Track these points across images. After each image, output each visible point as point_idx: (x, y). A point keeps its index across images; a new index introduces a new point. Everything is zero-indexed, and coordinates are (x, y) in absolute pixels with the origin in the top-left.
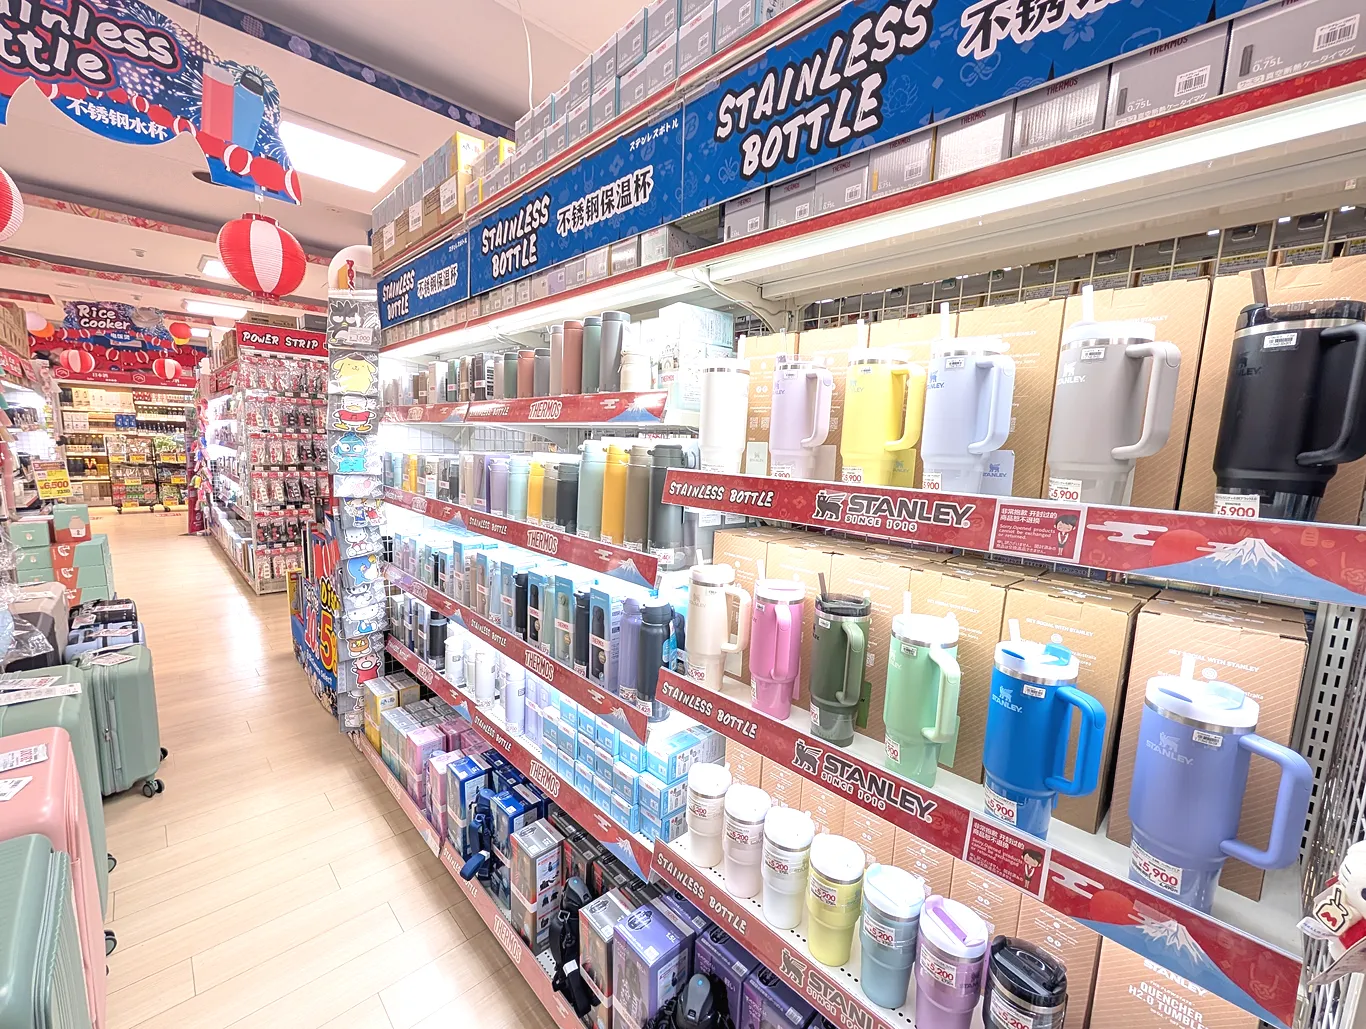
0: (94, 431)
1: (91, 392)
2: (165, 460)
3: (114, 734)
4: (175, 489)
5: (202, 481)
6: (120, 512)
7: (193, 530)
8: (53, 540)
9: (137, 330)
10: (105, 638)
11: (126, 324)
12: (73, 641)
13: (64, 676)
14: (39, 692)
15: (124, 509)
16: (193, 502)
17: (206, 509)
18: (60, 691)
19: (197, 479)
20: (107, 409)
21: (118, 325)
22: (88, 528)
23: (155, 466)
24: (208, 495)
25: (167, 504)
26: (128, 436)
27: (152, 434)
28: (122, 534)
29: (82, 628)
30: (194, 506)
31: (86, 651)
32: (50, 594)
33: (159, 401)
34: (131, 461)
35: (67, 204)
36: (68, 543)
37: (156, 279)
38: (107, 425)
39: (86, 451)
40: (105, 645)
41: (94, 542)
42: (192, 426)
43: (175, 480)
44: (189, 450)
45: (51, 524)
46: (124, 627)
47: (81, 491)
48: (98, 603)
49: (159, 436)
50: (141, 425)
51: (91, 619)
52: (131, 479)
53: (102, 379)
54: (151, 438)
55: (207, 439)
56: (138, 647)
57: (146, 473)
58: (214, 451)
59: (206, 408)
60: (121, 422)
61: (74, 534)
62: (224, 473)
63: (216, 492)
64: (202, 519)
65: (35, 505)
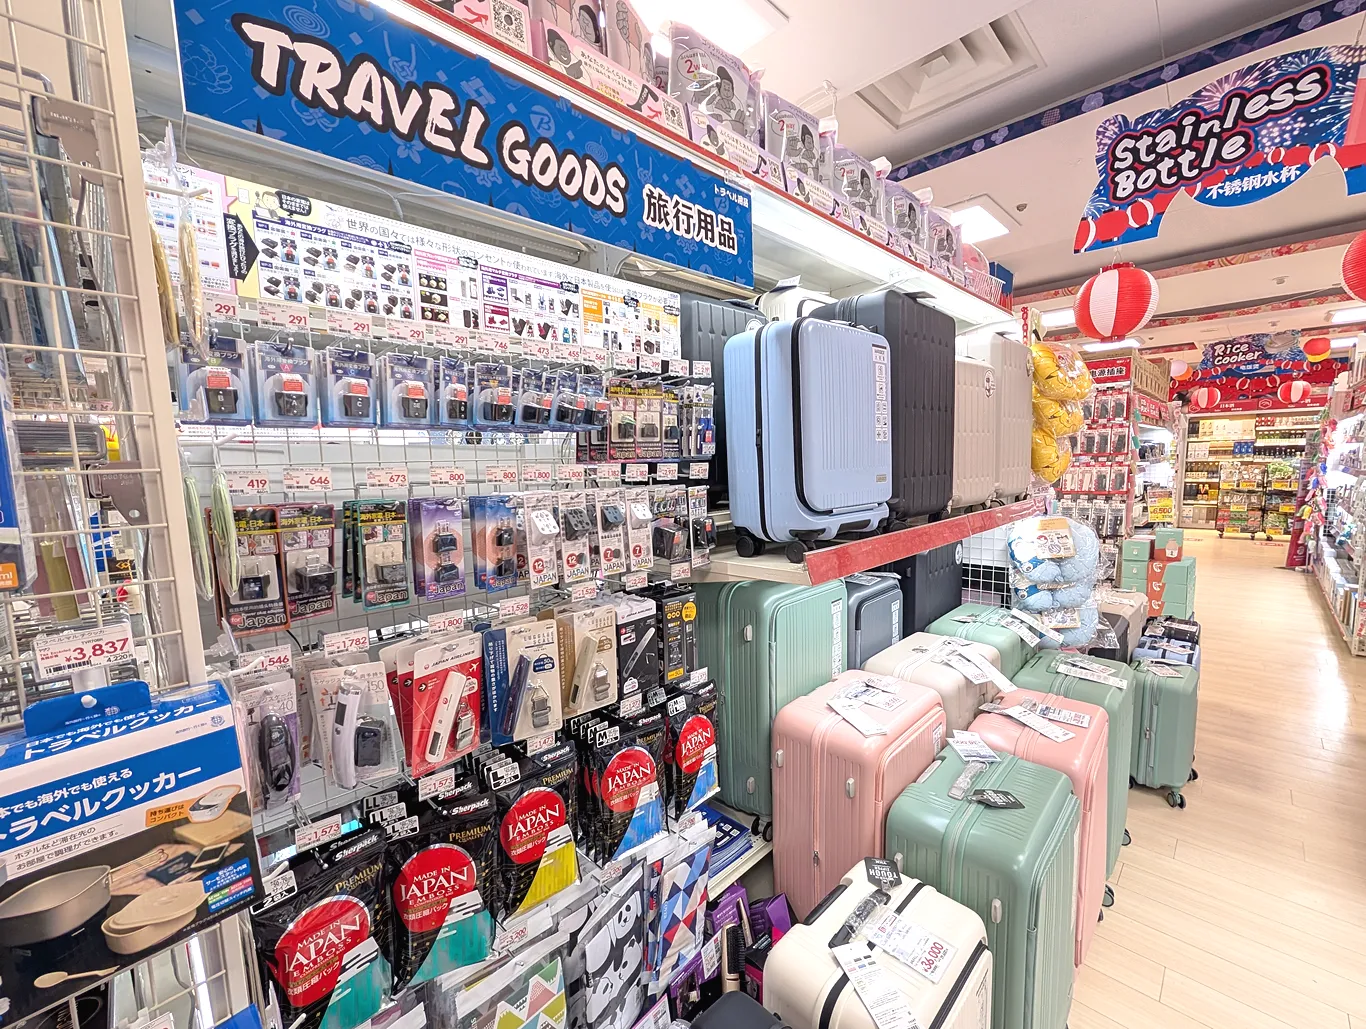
0: (1212, 459)
1: (1216, 422)
2: (1276, 486)
3: (1153, 735)
4: (1282, 518)
5: (1312, 512)
6: (1221, 536)
7: (1291, 564)
8: (1152, 557)
9: (1268, 356)
10: (1165, 651)
11: (1257, 354)
12: (1141, 645)
13: (1119, 671)
14: (1099, 677)
15: (1225, 534)
16: (1297, 534)
17: (1311, 544)
18: (1114, 681)
19: (1307, 509)
20: (1226, 437)
21: (1250, 357)
22: (1180, 549)
23: (1265, 493)
24: (1317, 528)
25: (1270, 533)
26: (1243, 463)
27: (1268, 459)
28: (1218, 558)
29: (1151, 636)
30: (1298, 538)
31: (1147, 656)
32: (1132, 603)
33: (1284, 424)
34: (1241, 488)
35: (1216, 261)
36: (1162, 560)
37: (1296, 301)
38: (1225, 452)
39: (1201, 477)
40: (1163, 657)
41: (1185, 563)
42: (1313, 450)
43: (1284, 509)
44: (1304, 477)
45: (1152, 543)
46: (1184, 647)
47: (1191, 514)
48: (1169, 618)
49: (1274, 462)
50: (1259, 451)
51: (1160, 631)
52: (1238, 505)
53: (1229, 410)
54: (1266, 464)
55: (1329, 465)
56: (1189, 668)
57: (1254, 499)
58: (1335, 479)
59: (1334, 429)
60: (1240, 448)
61: (1168, 554)
62: (1342, 505)
63: (1329, 525)
64: (1305, 553)
65: (1149, 526)
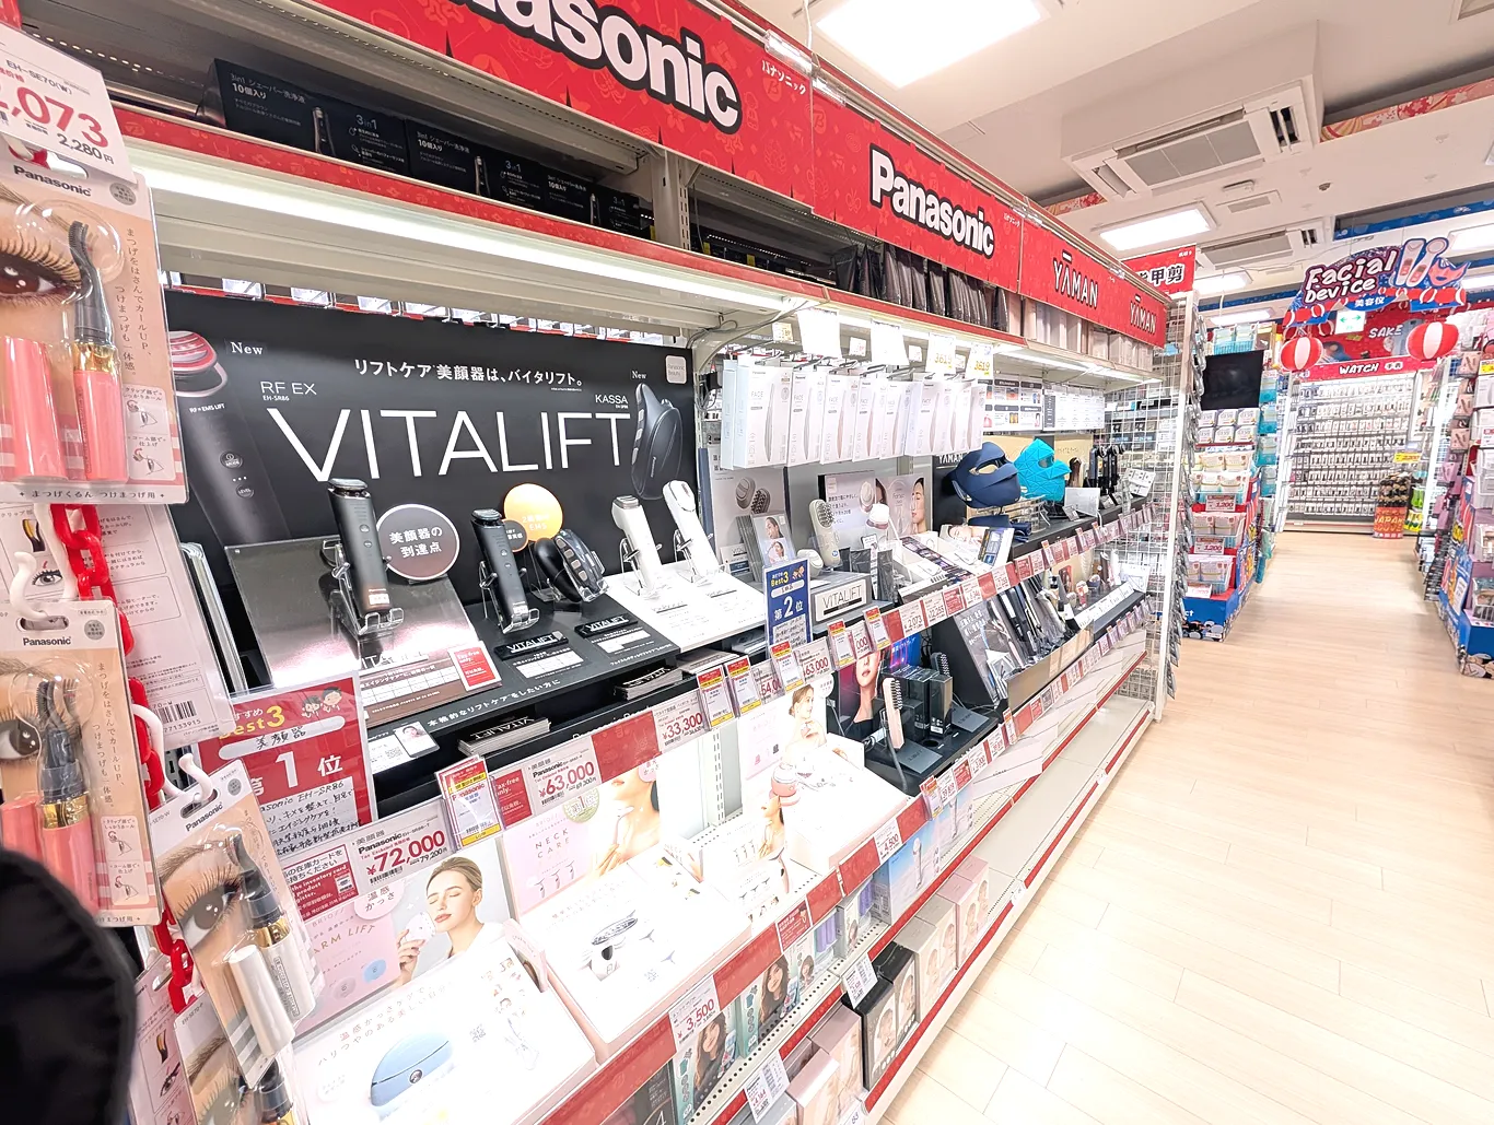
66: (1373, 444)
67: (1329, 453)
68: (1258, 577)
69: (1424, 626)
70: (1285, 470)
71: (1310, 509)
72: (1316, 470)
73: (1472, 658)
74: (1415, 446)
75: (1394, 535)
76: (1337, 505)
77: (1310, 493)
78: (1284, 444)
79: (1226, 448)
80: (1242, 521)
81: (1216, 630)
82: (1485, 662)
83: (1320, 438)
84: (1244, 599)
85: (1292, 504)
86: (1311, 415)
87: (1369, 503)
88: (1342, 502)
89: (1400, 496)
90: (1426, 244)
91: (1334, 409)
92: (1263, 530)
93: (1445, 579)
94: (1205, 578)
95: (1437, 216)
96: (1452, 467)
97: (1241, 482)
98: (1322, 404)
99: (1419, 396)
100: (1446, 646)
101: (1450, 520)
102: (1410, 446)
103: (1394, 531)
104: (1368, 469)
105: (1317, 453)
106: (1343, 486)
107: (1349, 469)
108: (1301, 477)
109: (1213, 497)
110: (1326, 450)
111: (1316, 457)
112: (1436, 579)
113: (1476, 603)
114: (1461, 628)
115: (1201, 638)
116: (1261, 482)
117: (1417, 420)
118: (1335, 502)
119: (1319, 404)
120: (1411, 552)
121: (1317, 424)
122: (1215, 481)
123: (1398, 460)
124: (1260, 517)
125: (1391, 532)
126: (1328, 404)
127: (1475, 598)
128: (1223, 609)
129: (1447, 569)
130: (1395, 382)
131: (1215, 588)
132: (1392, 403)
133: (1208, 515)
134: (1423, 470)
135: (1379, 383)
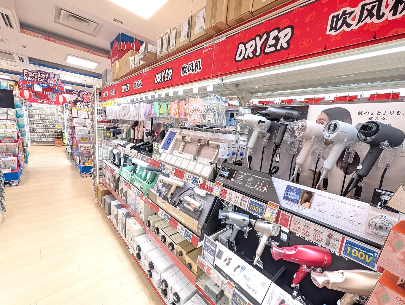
66: (50, 122)
67: (39, 124)
68: (26, 162)
69: (72, 168)
70: (27, 128)
71: (37, 139)
72: (36, 128)
73: (83, 174)
74: (61, 124)
75: (60, 146)
76: (44, 138)
77: (36, 135)
78: (25, 120)
79: (5, 121)
80: (17, 146)
81: (16, 182)
82: (86, 174)
83: (36, 119)
84: (23, 170)
85: (31, 138)
86: (31, 112)
87: (52, 137)
88: (46, 137)
89: (59, 136)
90: (55, 75)
91: (38, 111)
92: (25, 147)
93: (74, 156)
94: (7, 166)
95: (56, 68)
96: (71, 130)
97: (14, 133)
98: (34, 109)
99: (59, 112)
100: (77, 172)
101: (72, 143)
102: (59, 124)
103: (60, 145)
104: (50, 129)
105: (35, 123)
106: (45, 133)
107: (46, 129)
108: (32, 130)
109: (4, 138)
110: (38, 123)
111: (36, 124)
112: (72, 157)
113: (82, 161)
114: (80, 167)
115: (11, 186)
116: (21, 133)
117: (60, 117)
118: (44, 137)
119: (33, 109)
120: (65, 150)
121: (34, 115)
122: (4, 132)
123: (57, 127)
124: (23, 143)
125: (59, 145)
126: (36, 110)
127: (81, 160)
128: (17, 175)
129: (74, 154)
130: (53, 107)
131: (12, 169)
132: (53, 112)
133: (4, 144)
134: (64, 130)
135: (49, 106)
